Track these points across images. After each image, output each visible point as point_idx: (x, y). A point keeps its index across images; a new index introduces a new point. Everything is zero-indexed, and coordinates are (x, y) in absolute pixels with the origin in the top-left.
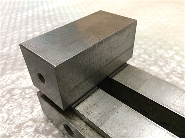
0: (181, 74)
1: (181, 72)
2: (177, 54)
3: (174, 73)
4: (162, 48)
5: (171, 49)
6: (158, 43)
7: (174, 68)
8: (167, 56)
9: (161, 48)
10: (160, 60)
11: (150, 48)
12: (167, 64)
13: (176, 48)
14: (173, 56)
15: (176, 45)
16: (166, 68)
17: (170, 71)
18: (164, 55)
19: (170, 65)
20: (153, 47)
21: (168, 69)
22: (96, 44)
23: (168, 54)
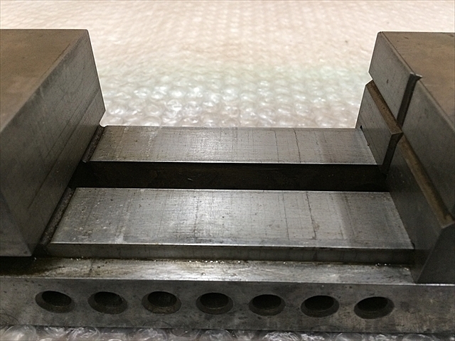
0: (197, 118)
1: (196, 116)
2: (173, 88)
3: (185, 120)
4: (143, 87)
5: (158, 83)
6: (130, 80)
7: (180, 112)
8: (157, 97)
9: (139, 87)
10: (150, 107)
11: (120, 94)
12: (166, 110)
13: (165, 78)
14: (168, 94)
15: (164, 74)
16: (168, 118)
17: (176, 120)
18: (153, 97)
19: (172, 111)
20: (124, 89)
21: (172, 119)
22: (39, 89)
23: (158, 93)
